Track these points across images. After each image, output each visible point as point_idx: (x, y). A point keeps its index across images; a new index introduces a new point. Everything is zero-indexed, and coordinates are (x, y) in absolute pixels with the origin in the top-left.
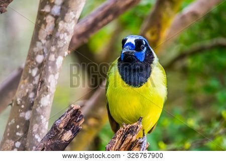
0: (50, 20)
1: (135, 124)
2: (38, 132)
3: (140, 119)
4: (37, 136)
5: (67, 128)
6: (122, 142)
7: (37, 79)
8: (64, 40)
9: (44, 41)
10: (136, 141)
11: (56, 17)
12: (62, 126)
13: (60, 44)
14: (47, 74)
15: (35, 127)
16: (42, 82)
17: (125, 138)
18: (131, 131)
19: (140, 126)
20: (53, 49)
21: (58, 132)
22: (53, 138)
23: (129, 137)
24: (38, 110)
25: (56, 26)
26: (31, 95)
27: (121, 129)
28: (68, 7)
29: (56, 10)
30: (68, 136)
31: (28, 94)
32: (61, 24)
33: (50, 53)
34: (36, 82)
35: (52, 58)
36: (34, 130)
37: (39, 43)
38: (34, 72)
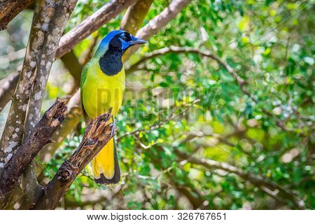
0: (40, 34)
2: (33, 120)
3: (111, 109)
4: (32, 123)
5: (54, 117)
6: (97, 127)
8: (52, 49)
9: (36, 51)
10: (108, 125)
11: (45, 32)
12: (51, 115)
13: (49, 52)
14: (39, 76)
15: (31, 117)
16: (36, 82)
17: (99, 124)
18: (104, 118)
19: (111, 114)
20: (44, 56)
21: (48, 120)
22: (44, 125)
23: (103, 123)
24: (33, 103)
25: (46, 39)
26: (27, 92)
28: (55, 24)
29: (45, 27)
30: (55, 123)
31: (24, 91)
32: (50, 37)
33: (41, 59)
34: (30, 82)
35: (42, 63)
36: (30, 119)
37: (32, 52)
38: (29, 74)
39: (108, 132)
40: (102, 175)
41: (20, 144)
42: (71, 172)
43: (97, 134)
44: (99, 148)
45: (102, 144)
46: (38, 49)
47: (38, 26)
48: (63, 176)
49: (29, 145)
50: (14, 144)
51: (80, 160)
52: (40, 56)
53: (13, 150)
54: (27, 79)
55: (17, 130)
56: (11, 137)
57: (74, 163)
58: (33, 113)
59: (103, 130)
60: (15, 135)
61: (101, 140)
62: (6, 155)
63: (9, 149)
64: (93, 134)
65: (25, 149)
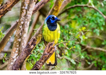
0: (24, 11)
1: (52, 42)
2: (23, 45)
3: (54, 41)
4: (23, 46)
5: (32, 44)
6: (49, 48)
7: (22, 29)
8: (29, 17)
9: (23, 17)
10: (53, 47)
11: (26, 10)
12: (30, 44)
13: (28, 18)
14: (25, 27)
15: (22, 44)
16: (24, 30)
17: (49, 47)
18: (51, 44)
19: (54, 43)
20: (26, 20)
21: (29, 46)
22: (28, 48)
23: (51, 46)
24: (23, 38)
25: (27, 13)
26: (20, 34)
27: (48, 44)
28: (30, 7)
29: (26, 8)
30: (32, 47)
31: (19, 33)
32: (28, 12)
33: (25, 21)
34: (22, 30)
35: (26, 22)
36: (22, 45)
37: (21, 18)
38: (21, 27)
39: (53, 50)
40: (50, 63)
41: (19, 54)
42: (39, 66)
43: (49, 51)
44: (50, 56)
45: (51, 54)
46: (24, 17)
47: (23, 8)
48: (36, 68)
49: (23, 56)
50: (16, 54)
51: (43, 61)
52: (25, 20)
53: (16, 57)
54: (20, 29)
55: (18, 49)
56: (15, 52)
57: (41, 62)
58: (23, 42)
59: (51, 49)
60: (17, 51)
61: (50, 52)
62: (13, 59)
63: (14, 57)
64: (47, 51)
65: (21, 57)
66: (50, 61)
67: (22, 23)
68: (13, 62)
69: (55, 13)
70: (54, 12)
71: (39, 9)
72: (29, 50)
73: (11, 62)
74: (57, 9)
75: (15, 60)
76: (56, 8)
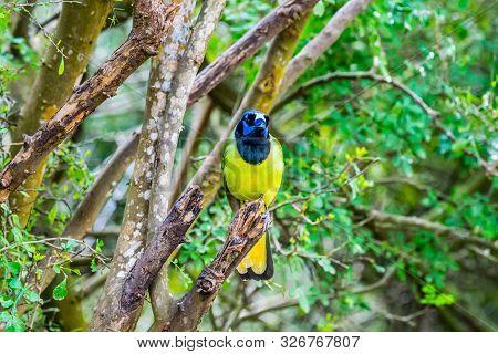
0: (161, 96)
1: (256, 201)
2: (159, 212)
3: (261, 196)
4: (158, 217)
5: (187, 209)
6: (245, 220)
7: (153, 157)
8: (177, 116)
9: (156, 118)
10: (259, 217)
11: (167, 93)
12: (182, 207)
13: (174, 121)
14: (163, 152)
15: (155, 208)
16: (159, 160)
17: (247, 216)
18: (253, 208)
19: (262, 203)
20: (167, 126)
21: (179, 214)
22: (174, 221)
23: (252, 214)
24: (157, 189)
25: (168, 102)
26: (149, 174)
27: (243, 207)
28: (178, 82)
29: (166, 86)
30: (189, 217)
31: (145, 173)
32: (173, 100)
33: (164, 130)
34: (152, 160)
35: (166, 135)
36: (155, 210)
37: (151, 121)
38: (150, 151)
39: (259, 226)
40: (249, 269)
41: (144, 244)
42: (214, 282)
43: (245, 230)
44: (248, 247)
45: (252, 241)
46: (160, 117)
47: (157, 85)
48: (203, 288)
49: (157, 248)
50: (135, 244)
51: (226, 265)
52: (162, 125)
53: (136, 252)
54: (147, 157)
55: (139, 225)
56: (131, 236)
57: (217, 269)
58: (159, 202)
59: (254, 223)
60: (137, 233)
61: (250, 236)
62: (126, 260)
63: (130, 252)
64: (240, 230)
65: (152, 254)
66: (251, 265)
67: (154, 136)
68: (124, 269)
69: (264, 101)
70: (260, 100)
71: (209, 89)
72: (178, 228)
73: (119, 269)
74: (269, 88)
75: (132, 262)
76: (266, 85)
